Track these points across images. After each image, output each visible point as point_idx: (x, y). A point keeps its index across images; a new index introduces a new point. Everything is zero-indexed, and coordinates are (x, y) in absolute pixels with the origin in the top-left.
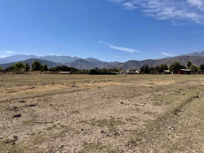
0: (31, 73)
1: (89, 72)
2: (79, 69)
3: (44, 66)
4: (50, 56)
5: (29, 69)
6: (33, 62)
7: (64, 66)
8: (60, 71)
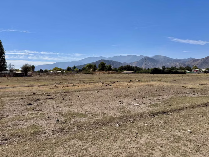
0: (98, 73)
1: (150, 71)
2: (144, 68)
3: (108, 67)
4: (117, 56)
5: (96, 69)
6: (99, 63)
7: (127, 65)
8: (124, 71)
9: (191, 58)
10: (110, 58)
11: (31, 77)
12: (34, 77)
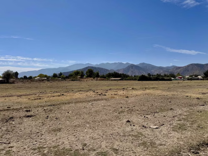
0: (86, 80)
1: (138, 78)
2: (130, 75)
3: (96, 73)
4: (104, 64)
5: (84, 76)
6: (87, 70)
7: (115, 72)
8: (111, 78)
9: (173, 66)
10: (97, 65)
11: (13, 85)
12: (16, 85)
